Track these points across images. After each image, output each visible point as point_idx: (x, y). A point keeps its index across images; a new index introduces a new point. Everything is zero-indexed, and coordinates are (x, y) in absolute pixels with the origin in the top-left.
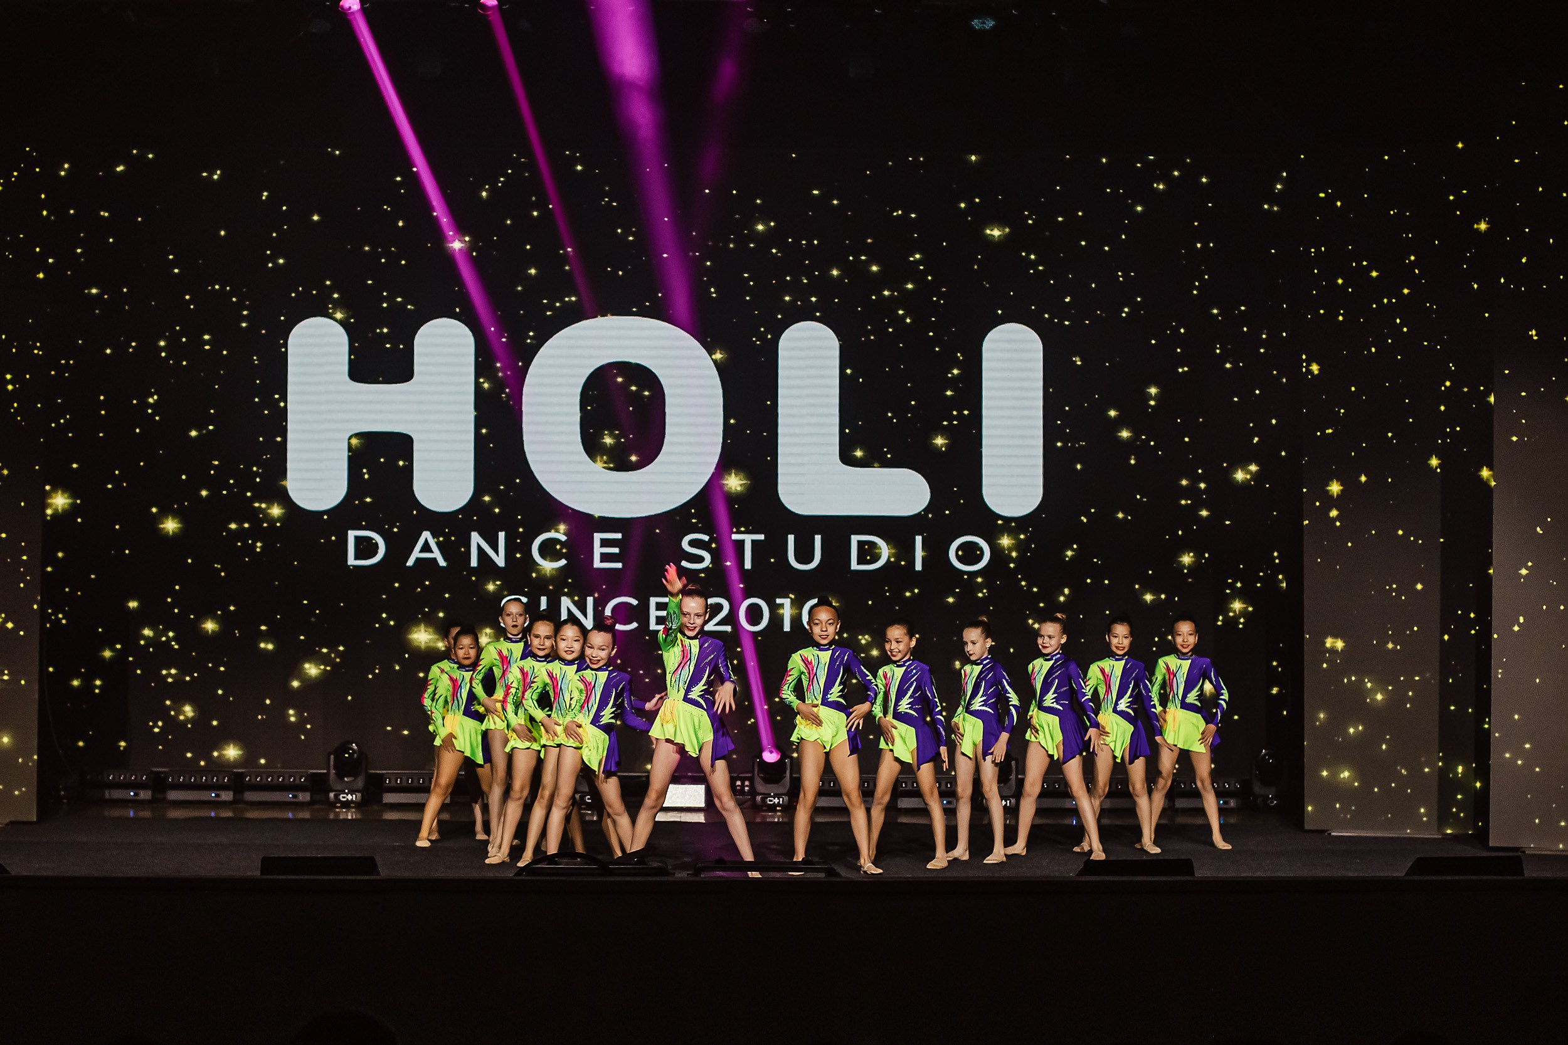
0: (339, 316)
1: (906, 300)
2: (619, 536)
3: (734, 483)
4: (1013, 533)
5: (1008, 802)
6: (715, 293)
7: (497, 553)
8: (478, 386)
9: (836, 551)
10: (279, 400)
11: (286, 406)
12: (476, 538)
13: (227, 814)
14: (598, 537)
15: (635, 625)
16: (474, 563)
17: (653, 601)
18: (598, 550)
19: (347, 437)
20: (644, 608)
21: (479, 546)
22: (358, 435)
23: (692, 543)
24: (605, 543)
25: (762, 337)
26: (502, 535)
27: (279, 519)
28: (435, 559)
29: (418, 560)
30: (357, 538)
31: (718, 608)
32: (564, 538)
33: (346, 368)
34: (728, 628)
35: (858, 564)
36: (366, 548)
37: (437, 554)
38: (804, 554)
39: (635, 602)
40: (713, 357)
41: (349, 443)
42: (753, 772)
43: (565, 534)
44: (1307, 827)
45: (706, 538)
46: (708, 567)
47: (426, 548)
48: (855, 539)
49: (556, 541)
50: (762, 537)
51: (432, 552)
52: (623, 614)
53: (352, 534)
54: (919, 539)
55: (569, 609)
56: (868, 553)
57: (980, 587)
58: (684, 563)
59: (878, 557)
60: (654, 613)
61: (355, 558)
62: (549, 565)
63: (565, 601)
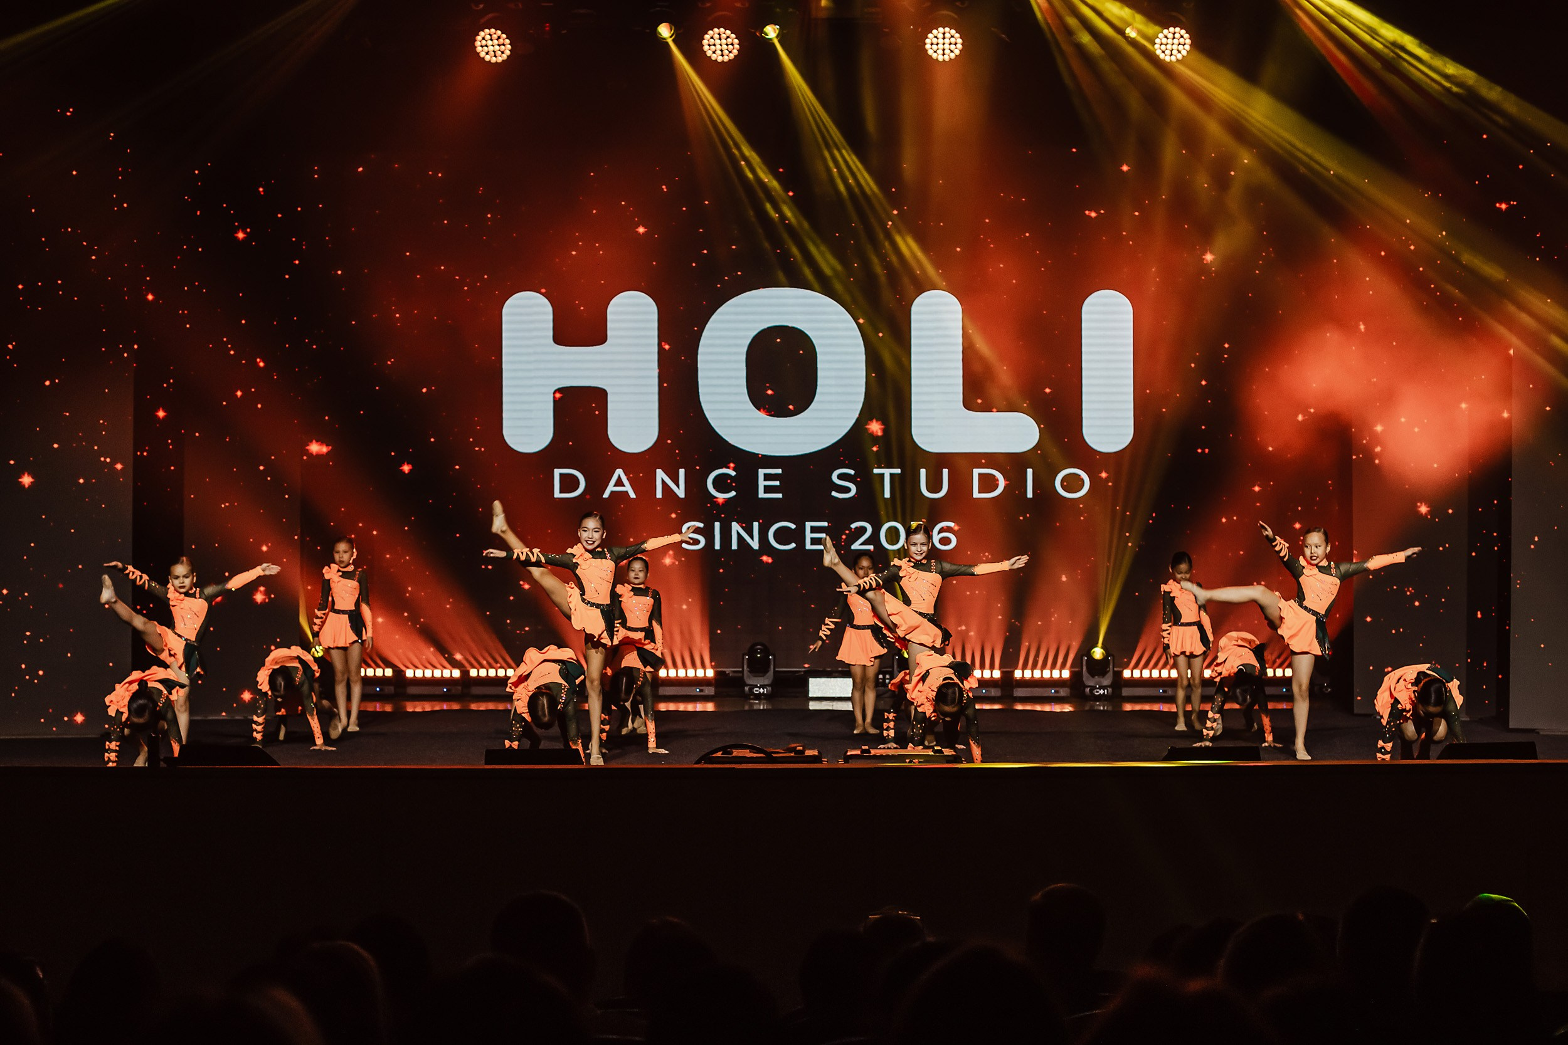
0: (545, 290)
1: (1017, 270)
2: (779, 471)
3: (875, 428)
4: (1109, 466)
5: (1106, 691)
6: (857, 267)
7: (678, 486)
8: (660, 348)
9: (960, 484)
12: (660, 474)
13: (456, 706)
14: (762, 472)
15: (793, 545)
17: (808, 525)
18: (762, 483)
19: (553, 391)
20: (801, 531)
21: (663, 481)
22: (558, 390)
23: (840, 477)
24: (767, 477)
25: (897, 303)
26: (682, 472)
28: (627, 491)
29: (612, 493)
30: (561, 475)
31: (863, 530)
32: (733, 473)
33: (551, 333)
34: (871, 547)
35: (979, 492)
36: (569, 483)
37: (628, 488)
38: (935, 486)
39: (793, 526)
40: (857, 321)
41: (554, 397)
42: (893, 668)
43: (734, 470)
44: (1356, 711)
45: (851, 472)
46: (854, 496)
47: (619, 483)
48: (976, 472)
49: (727, 476)
50: (898, 471)
51: (624, 486)
52: (781, 536)
53: (557, 472)
54: (1029, 472)
55: (738, 533)
56: (987, 483)
57: (1082, 512)
58: (834, 494)
59: (996, 487)
60: (809, 535)
61: (561, 492)
62: (721, 497)
63: (736, 527)
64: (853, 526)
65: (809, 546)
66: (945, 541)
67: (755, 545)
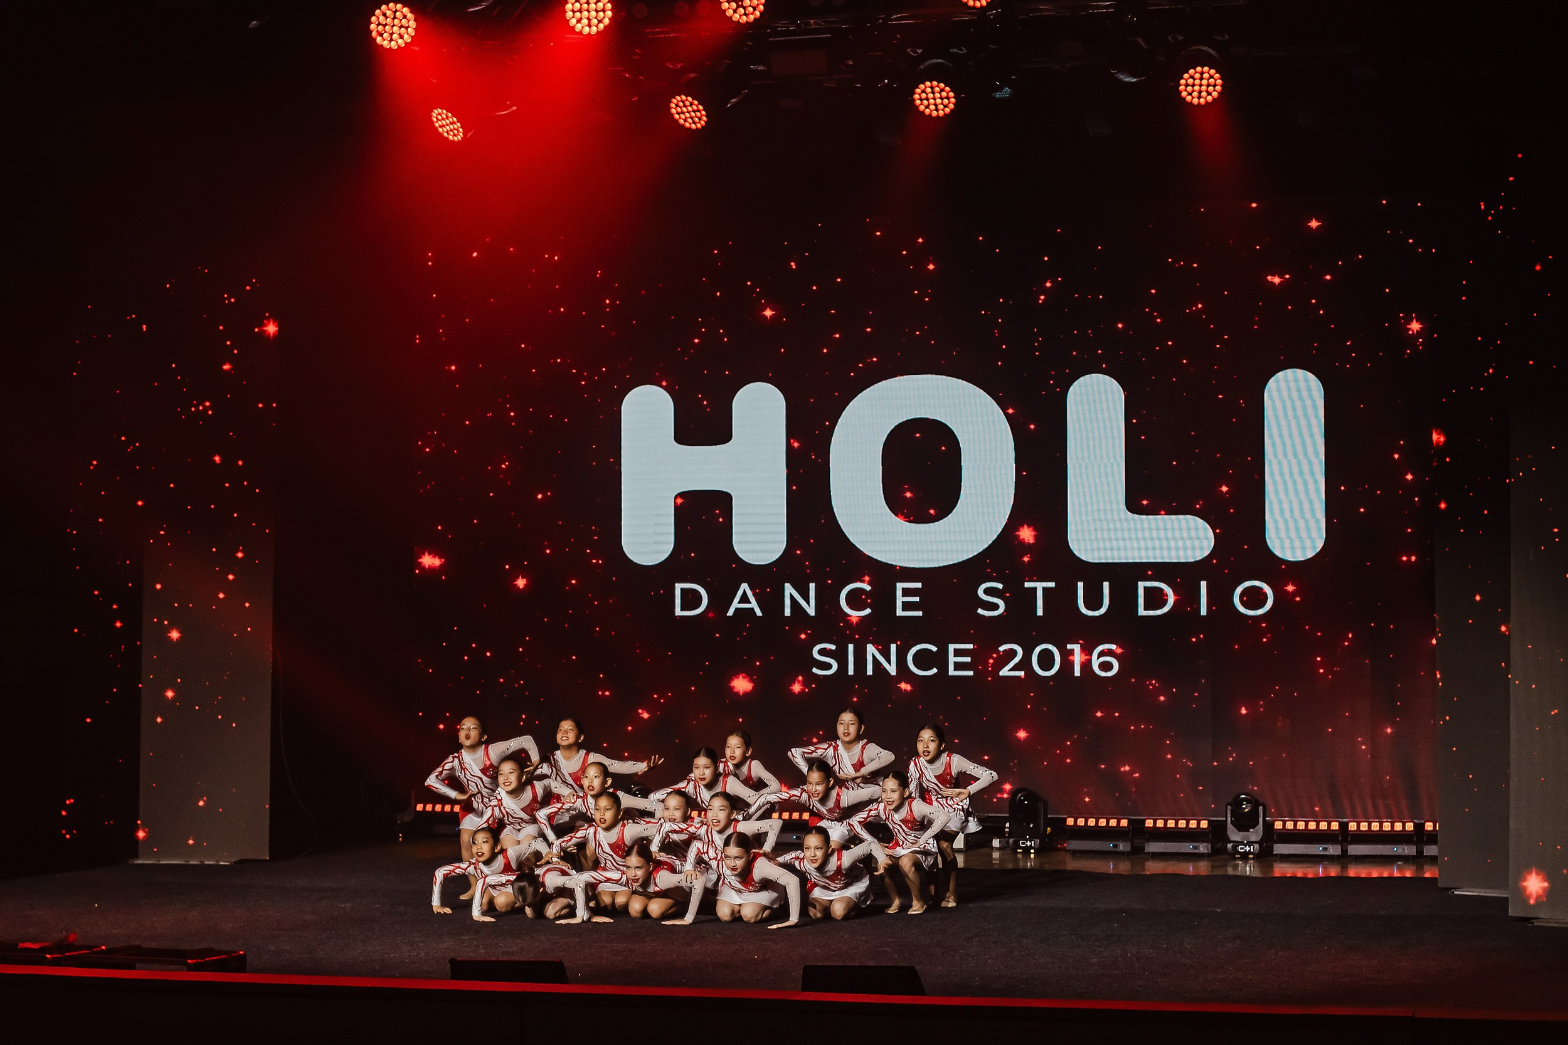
0: (665, 382)
1: (1188, 349)
2: (919, 585)
3: (1026, 534)
4: (1297, 577)
5: (1252, 847)
7: (808, 603)
8: (789, 446)
9: (1124, 598)
10: (613, 463)
11: (620, 469)
12: (789, 589)
14: (900, 586)
15: (935, 670)
16: (787, 613)
17: (952, 647)
18: (900, 599)
19: (674, 496)
20: (943, 654)
21: (792, 597)
22: (681, 494)
23: (988, 591)
24: (906, 592)
25: (1051, 390)
26: (812, 586)
28: (753, 609)
29: (737, 609)
30: (682, 590)
31: (1013, 653)
32: (868, 588)
33: (672, 432)
34: (1022, 674)
35: (1145, 609)
36: (691, 599)
37: (754, 604)
38: (1093, 601)
39: (934, 649)
40: (1006, 411)
41: (676, 502)
43: (870, 584)
45: (1000, 586)
46: (1003, 614)
47: (744, 599)
48: (1142, 585)
49: (861, 591)
50: (1052, 585)
51: (750, 603)
52: (922, 660)
53: (679, 586)
54: (1203, 585)
55: (874, 656)
56: (1155, 599)
57: (1264, 632)
58: (980, 611)
59: (1164, 603)
60: (952, 659)
61: (682, 610)
62: (855, 615)
63: (871, 649)
64: (1002, 649)
65: (952, 672)
66: (1106, 666)
67: (892, 669)
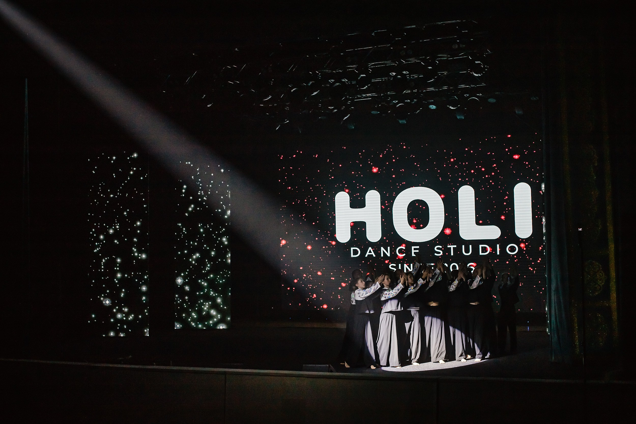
0: (347, 191)
1: (492, 178)
2: (418, 247)
3: (448, 231)
4: (524, 243)
6: (441, 179)
7: (388, 253)
8: (381, 208)
9: (476, 250)
10: (333, 214)
11: (335, 215)
12: (382, 249)
14: (413, 247)
16: (382, 256)
18: (413, 251)
19: (350, 223)
21: (383, 251)
22: (352, 222)
23: (438, 248)
24: (415, 249)
25: (454, 190)
26: (389, 248)
27: (335, 245)
28: (372, 255)
29: (368, 255)
33: (349, 205)
35: (482, 253)
36: (355, 252)
37: (373, 253)
38: (467, 251)
40: (441, 197)
41: (351, 225)
43: (405, 247)
45: (441, 247)
46: (442, 255)
47: (370, 252)
48: (481, 246)
49: (402, 249)
50: (455, 246)
51: (371, 252)
53: (352, 249)
54: (498, 245)
55: (406, 267)
56: (484, 250)
57: (515, 259)
58: (435, 254)
59: (487, 251)
61: (353, 255)
62: (401, 256)
63: (405, 265)
